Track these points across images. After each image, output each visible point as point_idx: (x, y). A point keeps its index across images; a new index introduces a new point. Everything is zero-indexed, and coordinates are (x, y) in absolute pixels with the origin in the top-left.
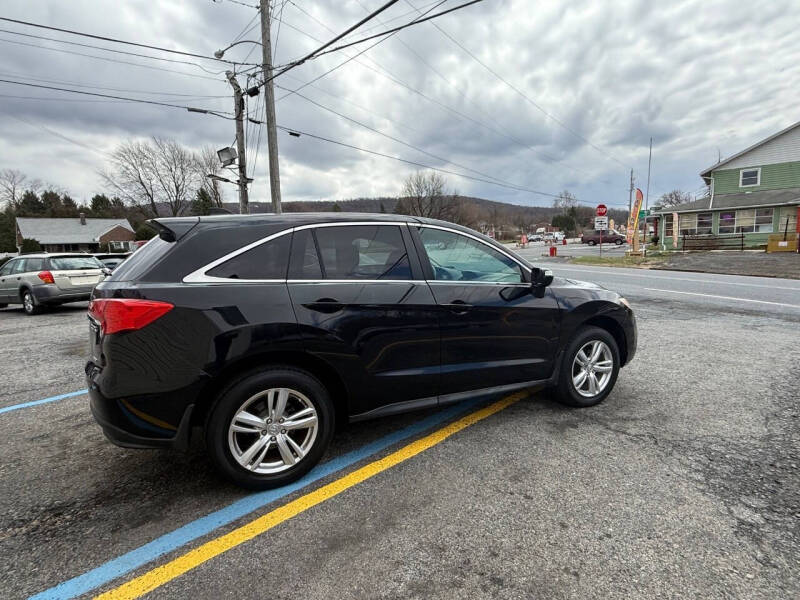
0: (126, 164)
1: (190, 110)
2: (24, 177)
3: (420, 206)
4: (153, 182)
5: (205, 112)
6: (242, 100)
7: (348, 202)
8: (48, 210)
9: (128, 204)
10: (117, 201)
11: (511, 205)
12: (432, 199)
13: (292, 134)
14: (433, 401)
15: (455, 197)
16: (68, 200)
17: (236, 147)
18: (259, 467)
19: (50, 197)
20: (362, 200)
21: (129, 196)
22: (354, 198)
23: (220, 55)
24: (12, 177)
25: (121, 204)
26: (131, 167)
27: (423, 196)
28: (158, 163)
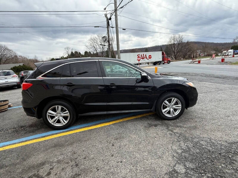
0: (91, 42)
1: (95, 27)
2: (70, 48)
3: (174, 47)
4: (97, 46)
5: (99, 27)
6: (109, 21)
7: (152, 47)
8: (75, 56)
9: (92, 53)
10: (90, 52)
11: (214, 43)
12: (179, 44)
13: (123, 29)
14: (105, 113)
15: (188, 42)
16: (80, 53)
17: (107, 36)
18: (55, 124)
19: (76, 52)
20: (156, 46)
21: (92, 51)
22: (154, 46)
23: (105, 9)
24: (68, 48)
25: (91, 53)
26: (92, 43)
27: (175, 43)
28: (98, 41)
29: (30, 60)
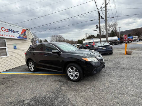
13: (111, 18)
29: (70, 41)
